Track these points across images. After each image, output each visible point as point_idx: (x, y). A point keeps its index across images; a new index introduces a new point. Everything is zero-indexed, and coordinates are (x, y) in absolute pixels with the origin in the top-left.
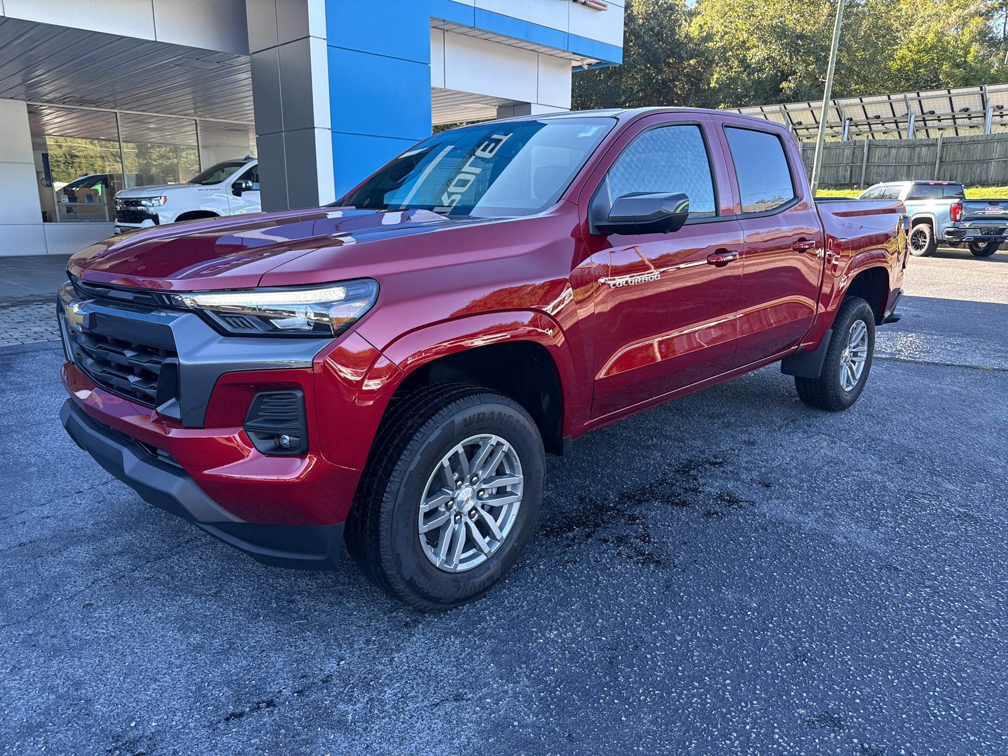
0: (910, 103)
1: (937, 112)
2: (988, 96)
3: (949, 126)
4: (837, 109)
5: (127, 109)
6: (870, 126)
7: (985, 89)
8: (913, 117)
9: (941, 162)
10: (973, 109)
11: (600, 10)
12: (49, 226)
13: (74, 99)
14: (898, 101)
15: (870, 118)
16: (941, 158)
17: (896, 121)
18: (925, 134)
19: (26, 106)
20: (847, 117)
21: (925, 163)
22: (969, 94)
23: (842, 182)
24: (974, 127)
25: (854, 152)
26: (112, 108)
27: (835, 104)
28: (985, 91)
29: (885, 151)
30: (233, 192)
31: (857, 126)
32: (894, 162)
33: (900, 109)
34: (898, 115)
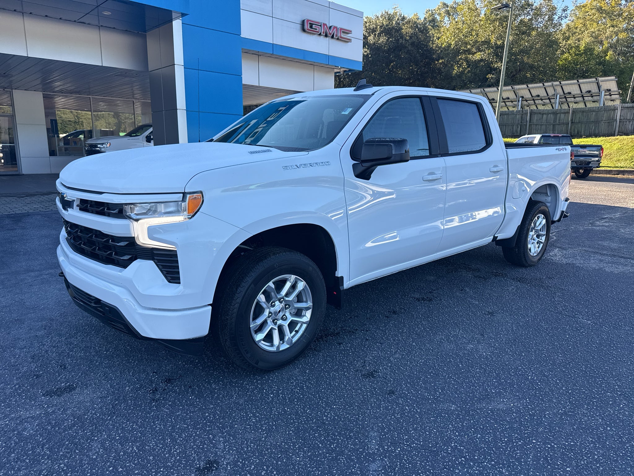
0: (556, 88)
1: (573, 93)
2: (601, 83)
3: (580, 101)
4: (514, 91)
5: (96, 96)
6: (534, 101)
7: (598, 80)
8: (558, 96)
9: (572, 123)
10: (593, 91)
11: (348, 42)
12: (53, 158)
13: (67, 91)
14: (549, 86)
15: (534, 97)
16: (572, 120)
17: (549, 98)
18: (567, 106)
19: (42, 95)
20: (520, 96)
21: (563, 123)
22: (590, 82)
23: (516, 134)
24: (595, 102)
25: (522, 117)
26: (88, 95)
27: (513, 88)
28: (599, 81)
29: (540, 116)
30: (146, 140)
31: (527, 101)
32: (545, 122)
33: (551, 91)
34: (550, 94)
